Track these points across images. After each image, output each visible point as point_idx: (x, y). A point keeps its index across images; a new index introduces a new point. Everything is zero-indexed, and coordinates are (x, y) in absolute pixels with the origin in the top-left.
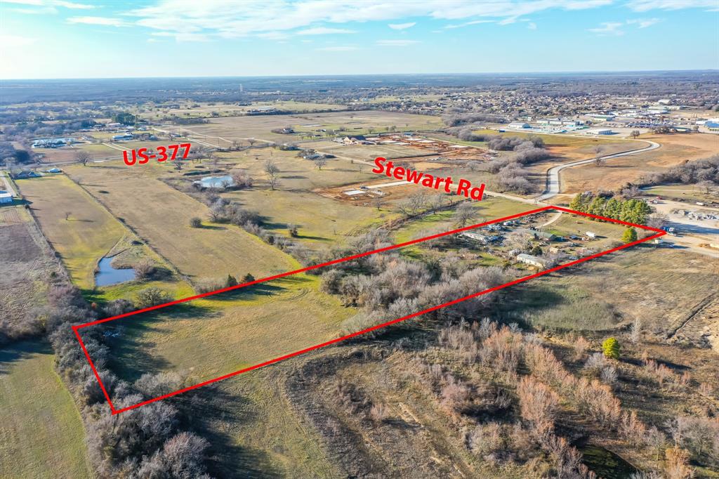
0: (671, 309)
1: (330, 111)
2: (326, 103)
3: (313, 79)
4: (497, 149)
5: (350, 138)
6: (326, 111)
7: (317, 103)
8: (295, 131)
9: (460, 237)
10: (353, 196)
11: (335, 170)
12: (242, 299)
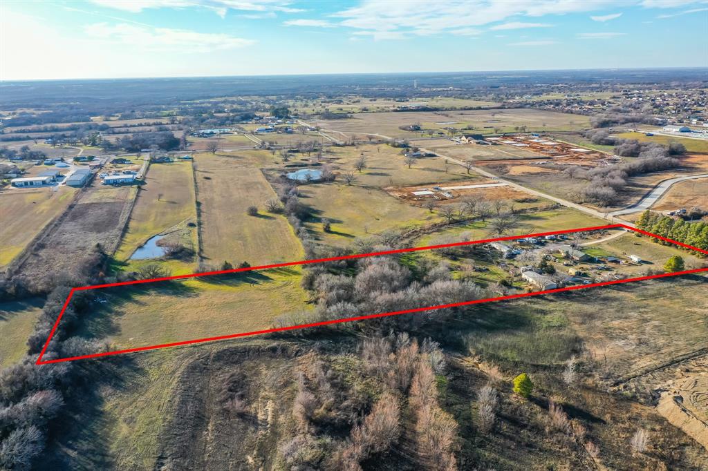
0: (647, 354)
1: (480, 108)
2: (483, 100)
3: (498, 75)
4: (622, 155)
5: (467, 137)
6: (475, 109)
7: (474, 100)
8: (422, 128)
9: (485, 247)
10: (418, 196)
11: (424, 169)
12: (227, 284)
